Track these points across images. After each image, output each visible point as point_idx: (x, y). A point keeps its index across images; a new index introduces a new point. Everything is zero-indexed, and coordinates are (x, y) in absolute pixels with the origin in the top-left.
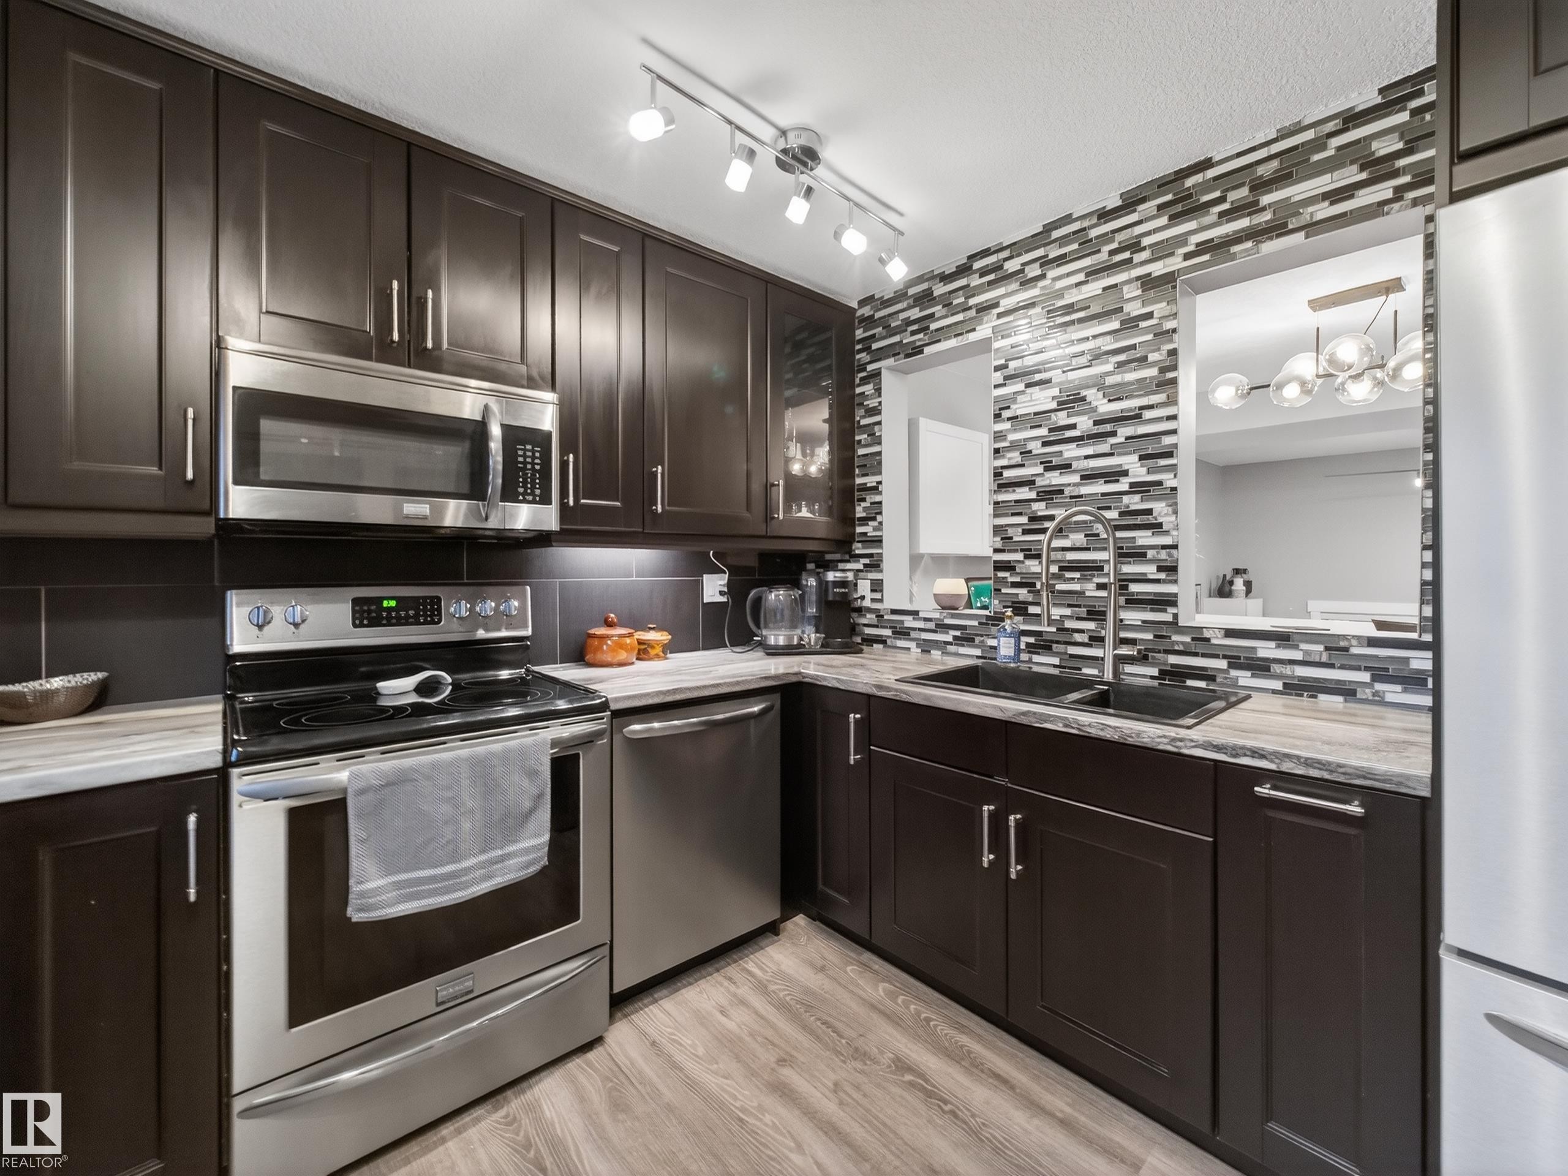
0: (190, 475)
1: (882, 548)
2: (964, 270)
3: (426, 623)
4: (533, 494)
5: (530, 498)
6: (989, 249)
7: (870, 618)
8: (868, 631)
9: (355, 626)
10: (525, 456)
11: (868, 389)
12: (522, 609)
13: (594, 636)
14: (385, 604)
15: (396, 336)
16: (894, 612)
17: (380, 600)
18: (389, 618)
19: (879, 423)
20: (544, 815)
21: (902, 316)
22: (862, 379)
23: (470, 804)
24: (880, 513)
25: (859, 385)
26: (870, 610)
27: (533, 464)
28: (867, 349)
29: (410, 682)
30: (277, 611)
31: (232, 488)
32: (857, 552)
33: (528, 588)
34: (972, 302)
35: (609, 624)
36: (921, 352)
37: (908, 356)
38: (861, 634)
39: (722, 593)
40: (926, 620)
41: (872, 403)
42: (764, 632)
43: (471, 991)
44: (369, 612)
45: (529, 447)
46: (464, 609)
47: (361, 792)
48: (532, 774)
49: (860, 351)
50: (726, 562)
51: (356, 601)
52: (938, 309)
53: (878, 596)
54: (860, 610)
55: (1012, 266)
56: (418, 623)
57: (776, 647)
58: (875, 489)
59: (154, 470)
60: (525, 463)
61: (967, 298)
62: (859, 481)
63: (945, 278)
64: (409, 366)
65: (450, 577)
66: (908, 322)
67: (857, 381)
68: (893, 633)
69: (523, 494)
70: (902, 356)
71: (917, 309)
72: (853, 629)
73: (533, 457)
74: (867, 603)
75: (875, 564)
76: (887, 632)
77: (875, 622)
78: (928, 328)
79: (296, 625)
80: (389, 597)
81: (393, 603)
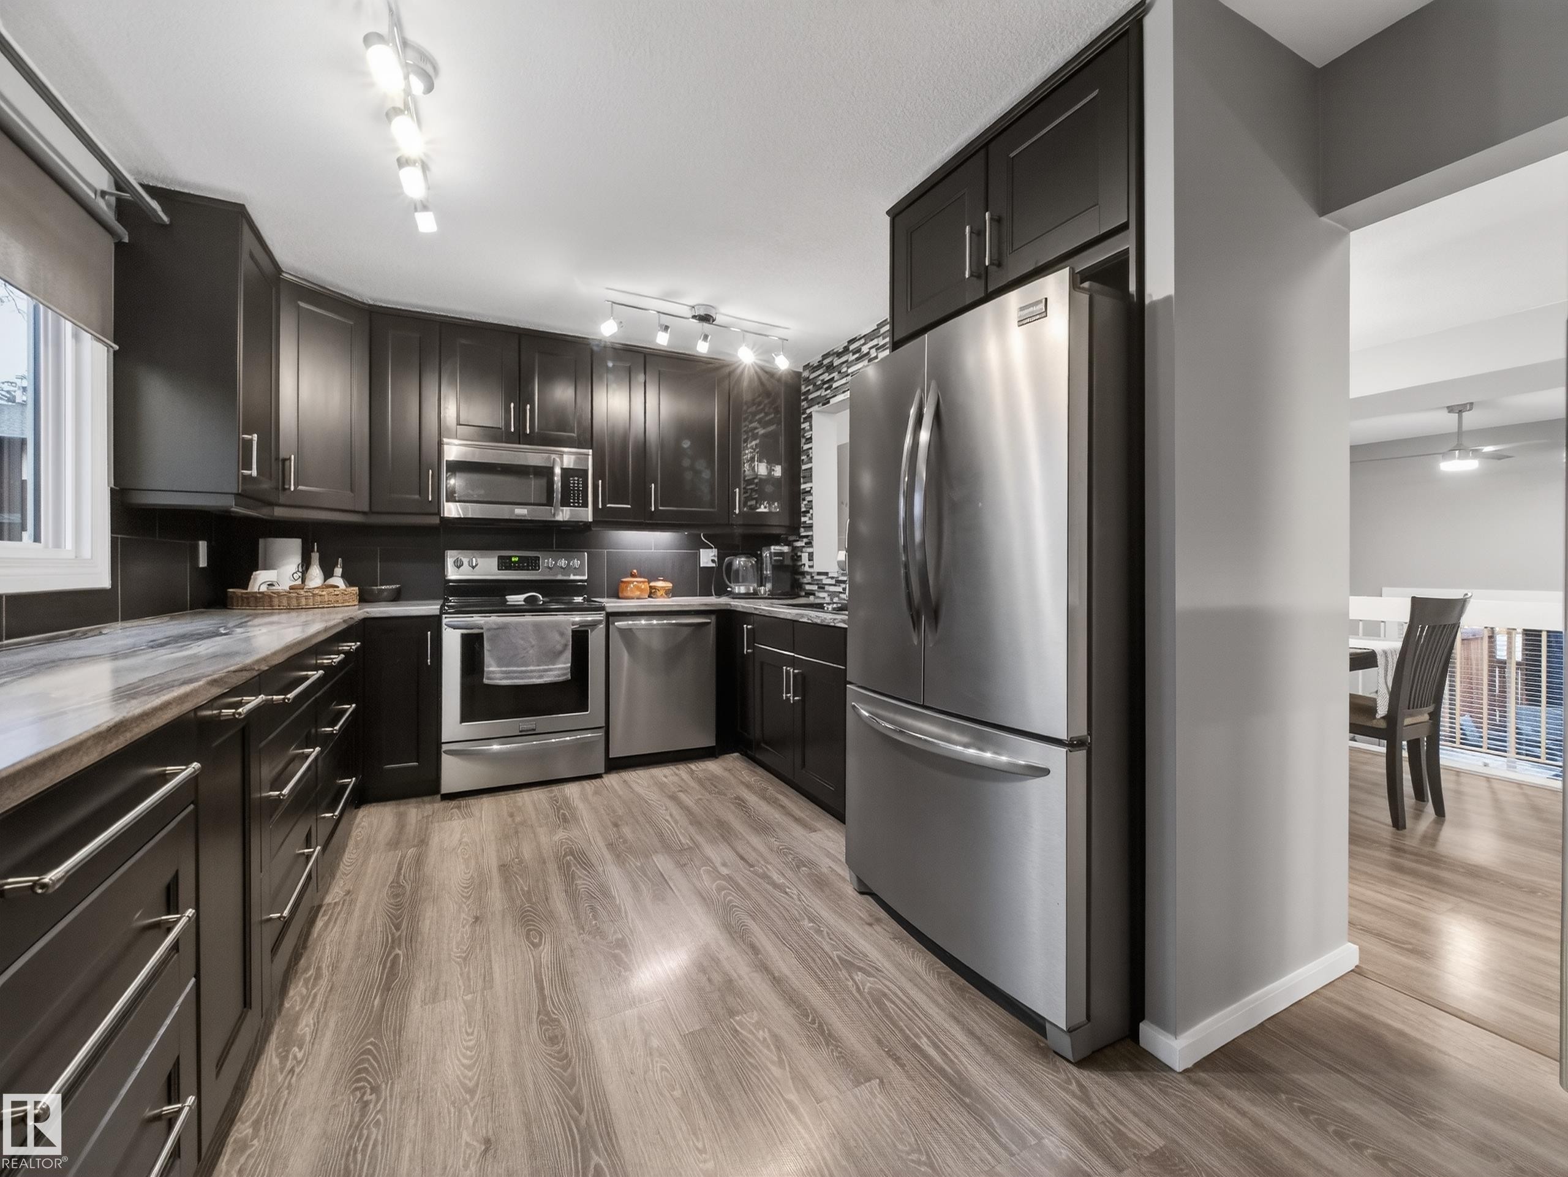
0: (430, 499)
1: (812, 531)
2: (846, 350)
3: (532, 569)
4: (578, 503)
5: (576, 504)
6: (856, 338)
7: (808, 579)
8: (808, 587)
9: (498, 569)
10: (574, 483)
11: (806, 425)
12: (582, 564)
13: (622, 582)
14: (513, 559)
15: (512, 430)
16: (819, 574)
17: (510, 557)
18: (515, 566)
19: (811, 448)
20: (568, 654)
21: (821, 378)
22: (804, 418)
23: (534, 643)
24: (811, 508)
25: (803, 423)
26: (808, 573)
27: (578, 487)
28: (806, 399)
29: (522, 597)
30: (465, 561)
31: (445, 504)
32: (802, 534)
33: (586, 554)
34: (850, 371)
35: (633, 576)
36: (829, 402)
37: (824, 405)
38: (805, 589)
39: (713, 561)
40: (832, 578)
41: (808, 435)
42: (732, 585)
43: (534, 730)
44: (505, 563)
45: (576, 478)
46: (550, 562)
47: (489, 630)
48: (562, 634)
49: (804, 400)
50: (715, 540)
51: (500, 558)
52: (835, 375)
53: (811, 563)
54: (803, 574)
55: (865, 349)
56: (528, 570)
57: (739, 594)
58: (809, 492)
59: (417, 497)
60: (574, 487)
61: (848, 368)
62: (803, 487)
63: (839, 355)
64: (519, 443)
65: (546, 546)
66: (824, 383)
67: (802, 420)
68: (819, 588)
69: (573, 503)
70: (821, 405)
71: (827, 374)
72: (800, 586)
73: (578, 484)
74: (807, 569)
75: (809, 544)
76: (815, 588)
77: (810, 581)
78: (831, 386)
79: (473, 567)
80: (515, 556)
81: (517, 559)
